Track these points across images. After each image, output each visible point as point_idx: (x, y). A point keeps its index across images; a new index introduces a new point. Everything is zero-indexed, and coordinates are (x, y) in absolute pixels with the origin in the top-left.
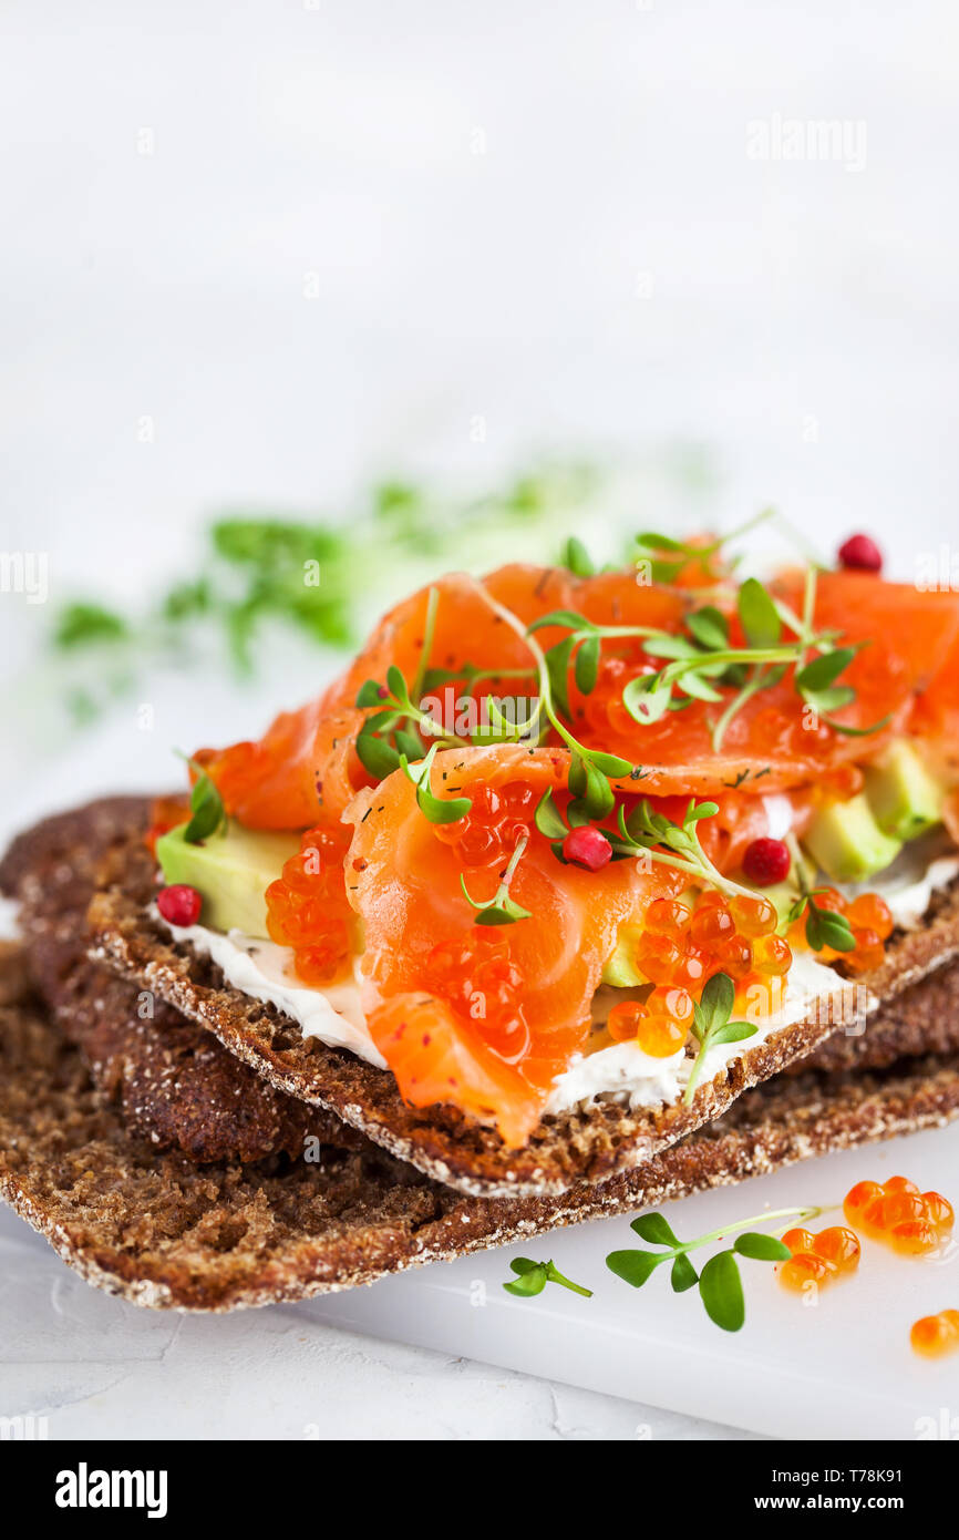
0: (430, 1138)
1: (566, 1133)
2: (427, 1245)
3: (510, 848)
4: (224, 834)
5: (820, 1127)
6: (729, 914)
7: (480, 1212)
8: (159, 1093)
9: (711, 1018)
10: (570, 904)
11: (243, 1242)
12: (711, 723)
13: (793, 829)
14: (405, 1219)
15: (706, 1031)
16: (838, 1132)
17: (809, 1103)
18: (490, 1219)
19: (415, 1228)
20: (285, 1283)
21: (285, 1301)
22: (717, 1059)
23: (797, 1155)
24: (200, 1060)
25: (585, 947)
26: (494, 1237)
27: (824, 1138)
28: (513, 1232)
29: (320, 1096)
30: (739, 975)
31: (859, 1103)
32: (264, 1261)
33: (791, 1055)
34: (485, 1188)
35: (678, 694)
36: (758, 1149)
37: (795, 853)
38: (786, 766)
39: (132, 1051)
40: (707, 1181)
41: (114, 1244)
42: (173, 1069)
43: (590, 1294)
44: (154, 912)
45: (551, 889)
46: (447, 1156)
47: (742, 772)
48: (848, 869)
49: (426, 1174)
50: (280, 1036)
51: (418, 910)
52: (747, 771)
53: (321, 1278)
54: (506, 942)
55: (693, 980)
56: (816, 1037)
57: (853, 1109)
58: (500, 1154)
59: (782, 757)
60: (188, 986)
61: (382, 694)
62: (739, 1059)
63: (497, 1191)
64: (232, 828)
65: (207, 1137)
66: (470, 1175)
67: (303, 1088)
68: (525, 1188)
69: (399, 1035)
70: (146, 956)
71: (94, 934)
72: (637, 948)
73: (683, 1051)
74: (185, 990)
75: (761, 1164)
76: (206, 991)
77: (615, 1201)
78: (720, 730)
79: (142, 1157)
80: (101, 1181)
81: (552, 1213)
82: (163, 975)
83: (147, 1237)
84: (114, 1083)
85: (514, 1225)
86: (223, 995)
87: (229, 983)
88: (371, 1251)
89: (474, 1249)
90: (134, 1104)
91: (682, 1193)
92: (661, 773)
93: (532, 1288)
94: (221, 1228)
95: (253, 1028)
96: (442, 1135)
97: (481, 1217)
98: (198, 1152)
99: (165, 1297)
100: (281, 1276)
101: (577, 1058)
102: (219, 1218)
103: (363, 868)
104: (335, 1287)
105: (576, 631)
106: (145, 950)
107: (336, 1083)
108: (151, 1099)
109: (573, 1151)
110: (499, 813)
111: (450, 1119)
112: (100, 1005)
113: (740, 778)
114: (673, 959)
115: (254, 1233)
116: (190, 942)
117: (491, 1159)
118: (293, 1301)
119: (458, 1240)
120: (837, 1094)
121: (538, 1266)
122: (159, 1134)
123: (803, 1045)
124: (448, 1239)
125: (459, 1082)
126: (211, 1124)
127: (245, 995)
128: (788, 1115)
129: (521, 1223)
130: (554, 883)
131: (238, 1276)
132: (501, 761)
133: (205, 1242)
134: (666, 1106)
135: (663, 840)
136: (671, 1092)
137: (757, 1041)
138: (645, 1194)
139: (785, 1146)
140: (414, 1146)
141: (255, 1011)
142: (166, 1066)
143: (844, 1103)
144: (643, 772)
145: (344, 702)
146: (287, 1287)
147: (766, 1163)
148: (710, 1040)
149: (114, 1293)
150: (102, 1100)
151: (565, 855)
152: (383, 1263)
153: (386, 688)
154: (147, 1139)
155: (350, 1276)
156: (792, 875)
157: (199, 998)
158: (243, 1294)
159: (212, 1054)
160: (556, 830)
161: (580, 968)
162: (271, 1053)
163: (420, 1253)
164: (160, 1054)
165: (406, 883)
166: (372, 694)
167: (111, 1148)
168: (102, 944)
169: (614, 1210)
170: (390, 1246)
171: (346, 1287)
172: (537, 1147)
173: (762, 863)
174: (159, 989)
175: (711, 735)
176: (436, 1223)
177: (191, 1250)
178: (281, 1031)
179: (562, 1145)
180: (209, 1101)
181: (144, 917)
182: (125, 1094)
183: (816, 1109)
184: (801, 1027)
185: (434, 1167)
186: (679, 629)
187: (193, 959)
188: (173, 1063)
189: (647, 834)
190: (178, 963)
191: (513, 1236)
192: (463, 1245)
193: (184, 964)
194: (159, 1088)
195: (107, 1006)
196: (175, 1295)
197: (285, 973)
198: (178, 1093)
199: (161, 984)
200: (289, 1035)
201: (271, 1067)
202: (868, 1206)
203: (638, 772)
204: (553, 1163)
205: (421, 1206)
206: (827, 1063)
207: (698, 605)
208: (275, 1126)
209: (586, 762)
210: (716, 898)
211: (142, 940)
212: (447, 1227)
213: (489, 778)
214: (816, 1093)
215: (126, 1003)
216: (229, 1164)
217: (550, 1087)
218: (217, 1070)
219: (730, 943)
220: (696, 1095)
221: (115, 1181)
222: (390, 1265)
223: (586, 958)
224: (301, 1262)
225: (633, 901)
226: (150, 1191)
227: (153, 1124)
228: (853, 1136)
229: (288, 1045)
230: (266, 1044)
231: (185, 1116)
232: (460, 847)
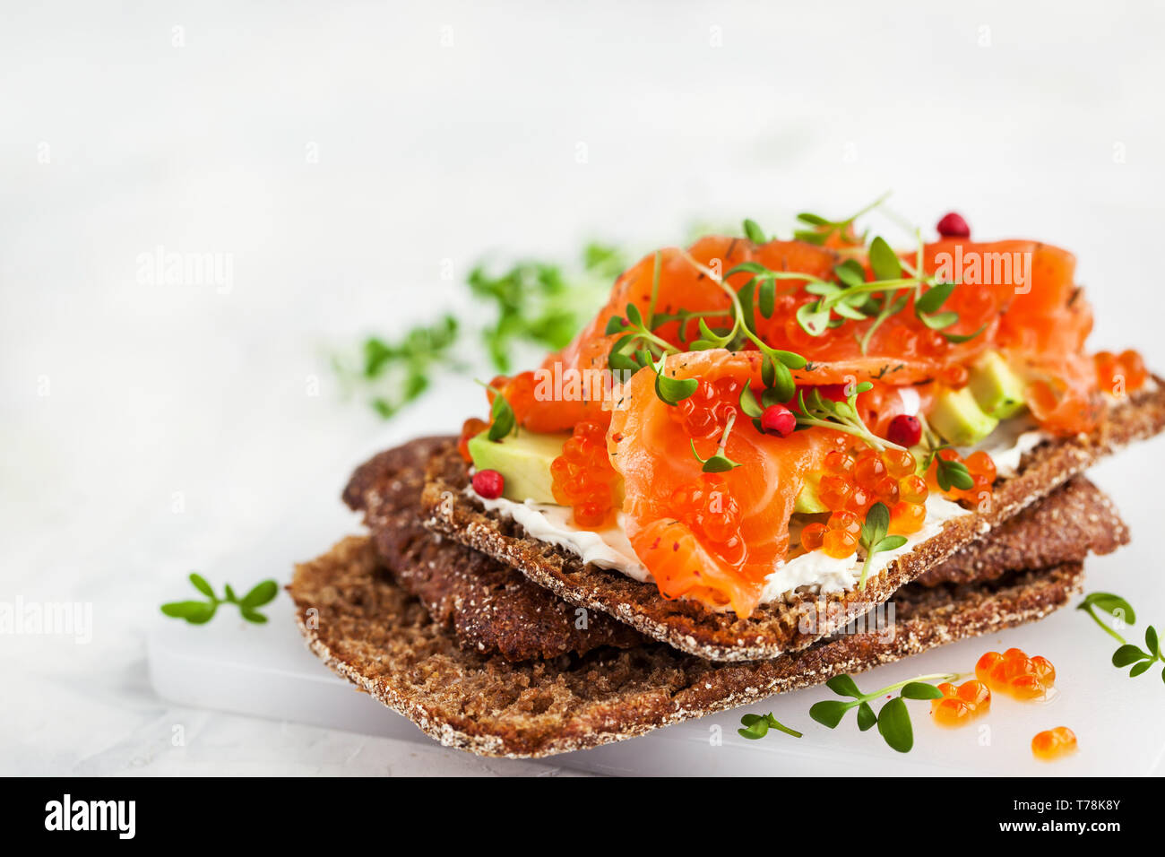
0: (681, 621)
1: (777, 613)
2: (682, 705)
3: (723, 423)
4: (516, 436)
5: (954, 620)
6: (882, 462)
7: (719, 681)
8: (482, 615)
9: (874, 534)
10: (770, 461)
11: (551, 707)
12: (858, 337)
13: (921, 410)
14: (665, 688)
15: (871, 543)
16: (967, 622)
17: (945, 604)
18: (726, 687)
19: (673, 694)
20: (584, 733)
21: (584, 747)
22: (880, 561)
23: (940, 639)
24: (509, 591)
25: (782, 486)
26: (729, 699)
27: (958, 628)
28: (742, 696)
29: (599, 601)
30: (891, 505)
31: (981, 603)
32: (568, 719)
33: (931, 561)
34: (722, 653)
35: (835, 317)
36: (911, 634)
37: (925, 427)
38: (915, 365)
39: (460, 590)
40: (877, 659)
41: (460, 714)
42: (491, 598)
43: (800, 735)
44: (470, 492)
45: (755, 450)
46: (694, 632)
47: (884, 367)
48: (963, 435)
49: (680, 650)
50: (567, 565)
51: (660, 468)
52: (887, 367)
53: (609, 730)
54: (725, 483)
55: (860, 506)
56: (948, 549)
57: (977, 607)
58: (732, 629)
59: (910, 359)
60: (499, 536)
61: (623, 323)
62: (895, 561)
63: (732, 655)
64: (521, 432)
65: (519, 642)
66: (711, 643)
67: (587, 596)
68: (751, 650)
69: (655, 546)
70: (466, 520)
71: (428, 510)
72: (818, 489)
73: (855, 556)
74: (497, 539)
75: (914, 646)
76: (512, 540)
77: (813, 673)
78: (866, 342)
79: (472, 663)
80: (444, 679)
81: (769, 682)
82: (481, 531)
83: (482, 709)
84: (447, 614)
85: (743, 691)
86: (523, 541)
87: (528, 534)
88: (643, 709)
89: (715, 709)
90: (464, 625)
91: (859, 668)
92: (827, 367)
93: (759, 732)
94: (534, 701)
95: (548, 561)
96: (690, 619)
97: (720, 685)
98: (513, 653)
99: (500, 745)
100: (581, 728)
101: (780, 563)
102: (532, 693)
103: (620, 440)
104: (619, 736)
105: (757, 274)
106: (465, 517)
107: (610, 592)
108: (476, 619)
109: (783, 625)
110: (714, 399)
111: (694, 610)
112: (432, 565)
113: (882, 372)
114: (844, 492)
115: (559, 702)
116: (497, 510)
117: (725, 634)
118: (590, 748)
119: (705, 701)
120: (965, 598)
121: (762, 718)
122: (483, 643)
123: (939, 554)
124: (696, 702)
125: (701, 573)
126: (521, 633)
127: (540, 541)
128: (931, 613)
129: (748, 689)
130: (756, 446)
131: (550, 730)
132: (713, 362)
133: (523, 710)
134: (846, 592)
135: (832, 415)
136: (850, 582)
137: (907, 549)
138: (834, 668)
139: (930, 632)
140: (670, 628)
141: (547, 551)
142: (485, 597)
143: (970, 603)
144: (814, 366)
145: (596, 336)
146: (585, 736)
147: (918, 645)
148: (875, 548)
149: (462, 746)
150: (440, 629)
151: (762, 426)
152: (651, 719)
153: (627, 319)
154: (475, 649)
155: (629, 728)
156: (923, 440)
157: (507, 543)
158: (554, 741)
159: (518, 586)
160: (756, 412)
161: (779, 500)
162: (562, 575)
163: (677, 711)
164: (481, 590)
165: (651, 452)
166: (617, 325)
167: (449, 658)
168: (435, 514)
169: (812, 680)
170: (656, 706)
171: (626, 736)
172: (757, 624)
173: (902, 431)
174: (477, 542)
175: (860, 346)
176: (688, 690)
177: (514, 714)
178: (568, 561)
179: (774, 621)
180: (518, 617)
181: (463, 496)
182: (456, 620)
183: (950, 608)
184: (937, 540)
185: (685, 641)
186: (831, 278)
187: (500, 521)
188: (490, 594)
189: (819, 411)
190: (490, 523)
191: (742, 699)
192: (708, 706)
193: (495, 524)
194: (481, 612)
195: (437, 565)
196: (506, 744)
197: (567, 524)
198: (495, 614)
199: (479, 538)
200: (573, 564)
201: (562, 585)
202: (994, 667)
203: (810, 366)
204: (770, 633)
205: (675, 680)
206: (955, 577)
207: (843, 260)
208: (566, 632)
209: (774, 359)
210: (872, 453)
211: (463, 510)
212: (696, 692)
213: (705, 375)
214: (949, 598)
215: (453, 560)
216: (534, 662)
217: (765, 583)
218: (521, 597)
219: (884, 482)
220: (867, 584)
221: (454, 679)
222: (657, 721)
223: (784, 492)
224: (594, 718)
225: (814, 455)
226: (480, 684)
227: (479, 637)
228: (978, 625)
229: (573, 570)
230: (558, 570)
231: (502, 630)
232: (687, 424)
